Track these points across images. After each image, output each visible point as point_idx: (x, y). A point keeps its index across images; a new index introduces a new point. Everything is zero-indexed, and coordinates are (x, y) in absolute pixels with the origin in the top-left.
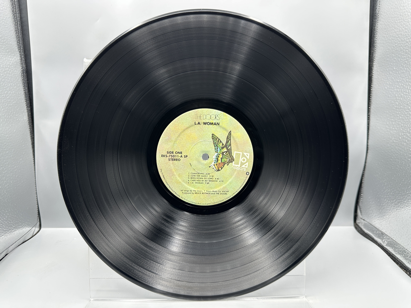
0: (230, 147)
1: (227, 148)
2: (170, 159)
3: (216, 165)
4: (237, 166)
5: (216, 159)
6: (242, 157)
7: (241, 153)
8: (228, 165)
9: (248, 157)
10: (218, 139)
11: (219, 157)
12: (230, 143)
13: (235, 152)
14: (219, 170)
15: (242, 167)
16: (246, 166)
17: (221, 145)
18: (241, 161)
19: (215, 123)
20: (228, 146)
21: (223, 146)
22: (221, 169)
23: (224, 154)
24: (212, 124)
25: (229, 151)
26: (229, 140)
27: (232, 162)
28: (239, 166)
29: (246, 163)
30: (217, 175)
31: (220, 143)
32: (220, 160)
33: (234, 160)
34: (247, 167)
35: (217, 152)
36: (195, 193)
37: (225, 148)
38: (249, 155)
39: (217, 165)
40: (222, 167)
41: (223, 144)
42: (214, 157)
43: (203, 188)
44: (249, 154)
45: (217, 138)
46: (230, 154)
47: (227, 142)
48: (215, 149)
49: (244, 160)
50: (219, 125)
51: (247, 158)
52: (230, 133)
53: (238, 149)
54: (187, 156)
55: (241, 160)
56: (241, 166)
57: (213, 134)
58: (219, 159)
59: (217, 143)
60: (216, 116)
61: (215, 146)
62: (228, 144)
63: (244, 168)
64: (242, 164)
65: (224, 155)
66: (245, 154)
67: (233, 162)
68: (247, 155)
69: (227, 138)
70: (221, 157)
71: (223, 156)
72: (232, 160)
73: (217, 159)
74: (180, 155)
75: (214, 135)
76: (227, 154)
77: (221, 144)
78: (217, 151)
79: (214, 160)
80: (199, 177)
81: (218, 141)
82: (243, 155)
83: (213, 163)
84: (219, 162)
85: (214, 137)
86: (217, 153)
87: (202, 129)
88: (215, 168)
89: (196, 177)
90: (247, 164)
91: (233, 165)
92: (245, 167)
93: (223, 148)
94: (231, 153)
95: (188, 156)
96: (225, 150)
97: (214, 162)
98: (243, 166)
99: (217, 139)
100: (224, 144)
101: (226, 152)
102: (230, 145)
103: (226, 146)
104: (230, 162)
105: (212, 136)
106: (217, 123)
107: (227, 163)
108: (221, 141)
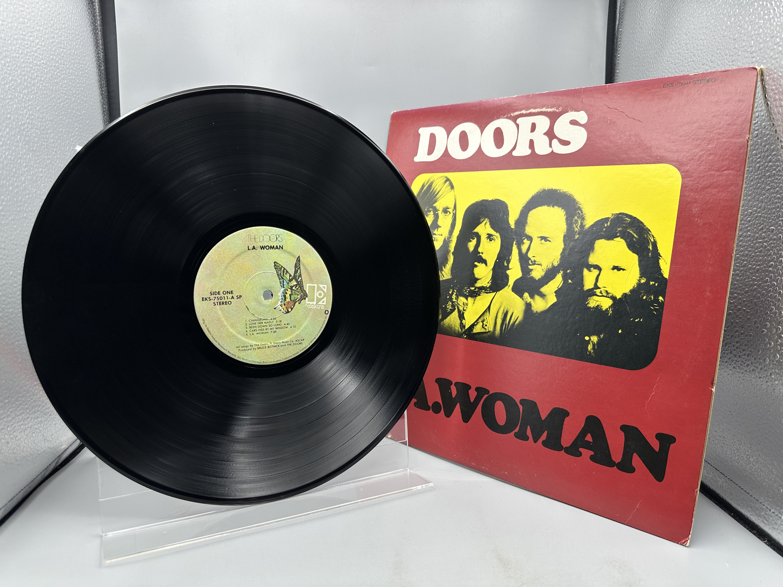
0: (300, 278)
1: (297, 281)
2: (216, 303)
3: (283, 305)
4: (312, 304)
5: (283, 297)
6: (317, 291)
7: (316, 285)
8: (299, 304)
9: (325, 290)
10: (283, 269)
11: (286, 293)
12: (300, 273)
13: (308, 285)
14: (288, 312)
15: (319, 305)
16: (323, 302)
17: (289, 277)
18: (317, 297)
19: (277, 246)
20: (297, 277)
21: (291, 278)
22: (291, 310)
23: (294, 288)
24: (272, 247)
25: (300, 285)
26: (298, 269)
27: (305, 299)
28: (315, 303)
29: (323, 298)
30: (286, 318)
31: (286, 274)
32: (289, 298)
33: (307, 296)
34: (325, 303)
35: (284, 287)
36: (258, 348)
37: (294, 280)
38: (326, 288)
39: (285, 305)
40: (292, 307)
41: (290, 276)
42: (280, 294)
43: (268, 339)
44: (326, 286)
45: (282, 267)
46: (301, 289)
47: (296, 272)
48: (280, 283)
49: (320, 294)
50: (282, 248)
51: (324, 292)
52: (298, 260)
53: (311, 281)
54: (240, 296)
55: (316, 294)
56: (317, 303)
57: (275, 262)
58: (288, 296)
59: (282, 274)
60: (278, 236)
61: (280, 279)
62: (297, 274)
63: (321, 305)
64: (318, 300)
65: (294, 290)
66: (321, 286)
67: (307, 299)
68: (324, 287)
69: (296, 266)
70: (290, 293)
71: (292, 292)
72: (304, 296)
73: (285, 296)
74: (230, 296)
75: (277, 263)
76: (297, 289)
77: (288, 275)
78: (283, 285)
79: (280, 298)
80: (262, 325)
81: (283, 272)
82: (319, 289)
83: (280, 303)
84: (288, 300)
85: (276, 265)
86: (283, 289)
87: (259, 256)
88: (282, 310)
89: (257, 325)
90: (325, 299)
91: (307, 302)
92: (323, 304)
93: (290, 280)
94: (303, 287)
95: (243, 296)
96: (294, 283)
97: (281, 300)
98: (320, 303)
99: (281, 269)
100: (293, 275)
101: (296, 285)
102: (300, 276)
103: (295, 277)
104: (303, 300)
105: (275, 265)
106: (280, 246)
107: (299, 300)
108: (287, 272)
